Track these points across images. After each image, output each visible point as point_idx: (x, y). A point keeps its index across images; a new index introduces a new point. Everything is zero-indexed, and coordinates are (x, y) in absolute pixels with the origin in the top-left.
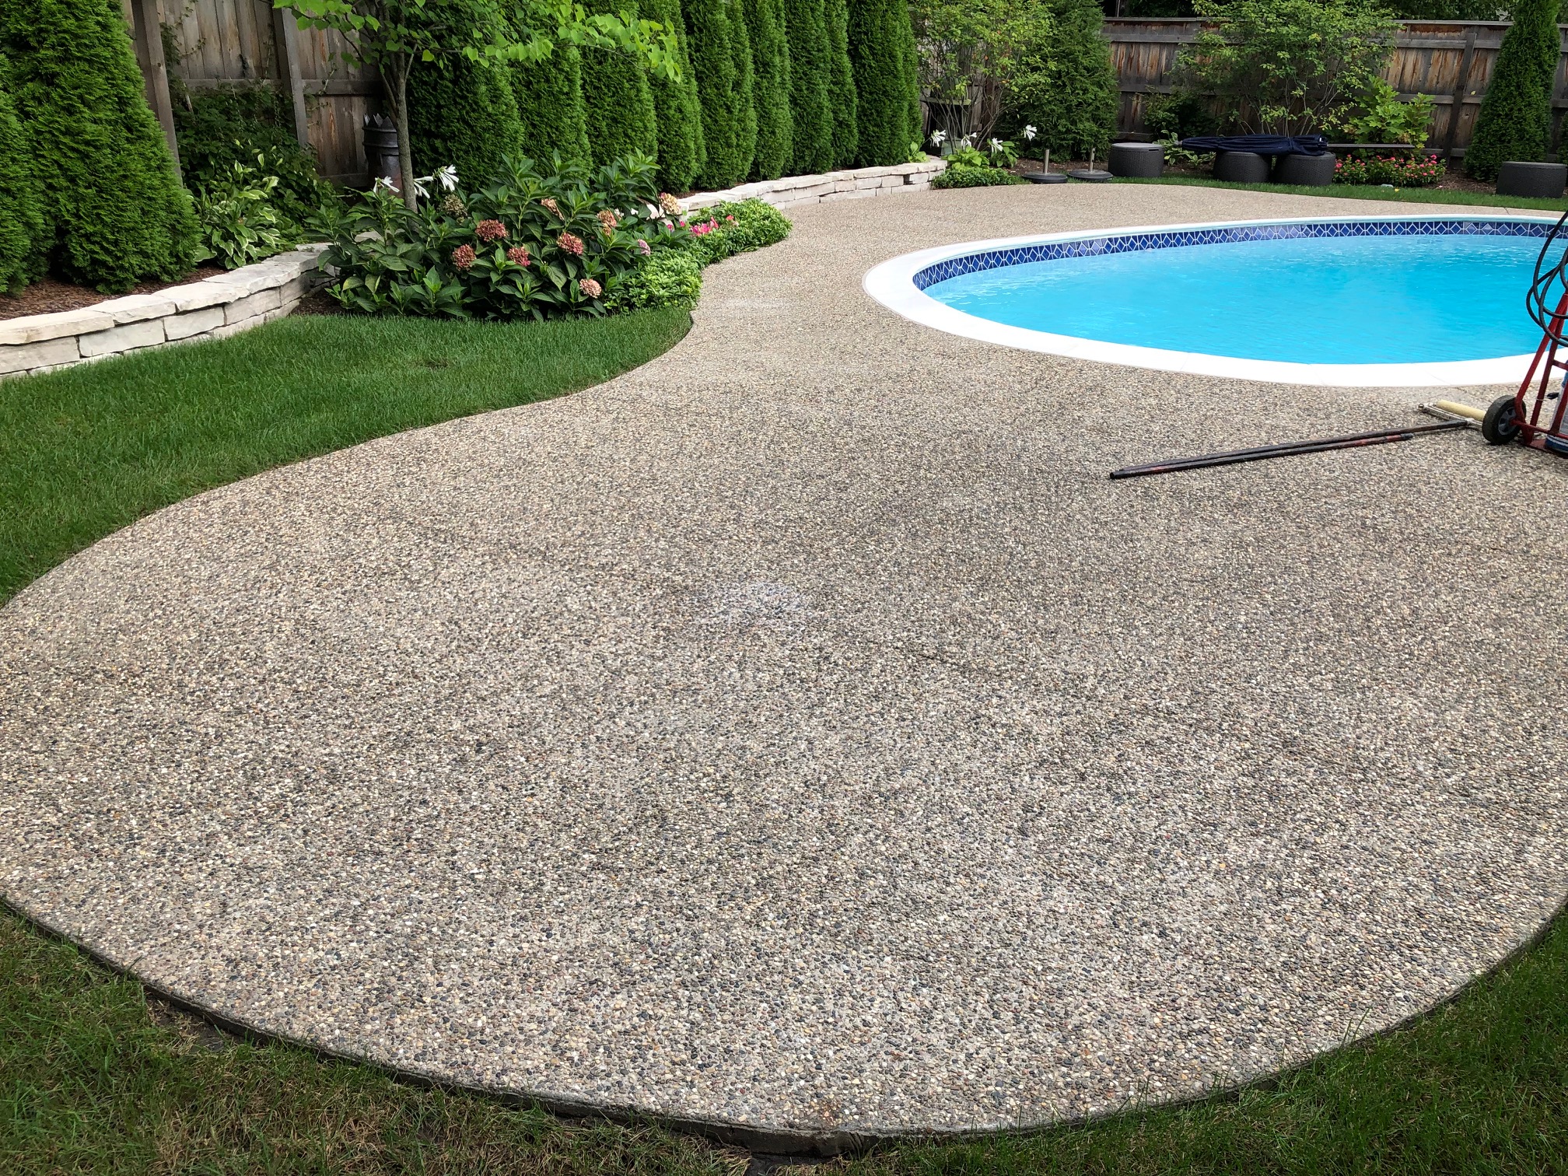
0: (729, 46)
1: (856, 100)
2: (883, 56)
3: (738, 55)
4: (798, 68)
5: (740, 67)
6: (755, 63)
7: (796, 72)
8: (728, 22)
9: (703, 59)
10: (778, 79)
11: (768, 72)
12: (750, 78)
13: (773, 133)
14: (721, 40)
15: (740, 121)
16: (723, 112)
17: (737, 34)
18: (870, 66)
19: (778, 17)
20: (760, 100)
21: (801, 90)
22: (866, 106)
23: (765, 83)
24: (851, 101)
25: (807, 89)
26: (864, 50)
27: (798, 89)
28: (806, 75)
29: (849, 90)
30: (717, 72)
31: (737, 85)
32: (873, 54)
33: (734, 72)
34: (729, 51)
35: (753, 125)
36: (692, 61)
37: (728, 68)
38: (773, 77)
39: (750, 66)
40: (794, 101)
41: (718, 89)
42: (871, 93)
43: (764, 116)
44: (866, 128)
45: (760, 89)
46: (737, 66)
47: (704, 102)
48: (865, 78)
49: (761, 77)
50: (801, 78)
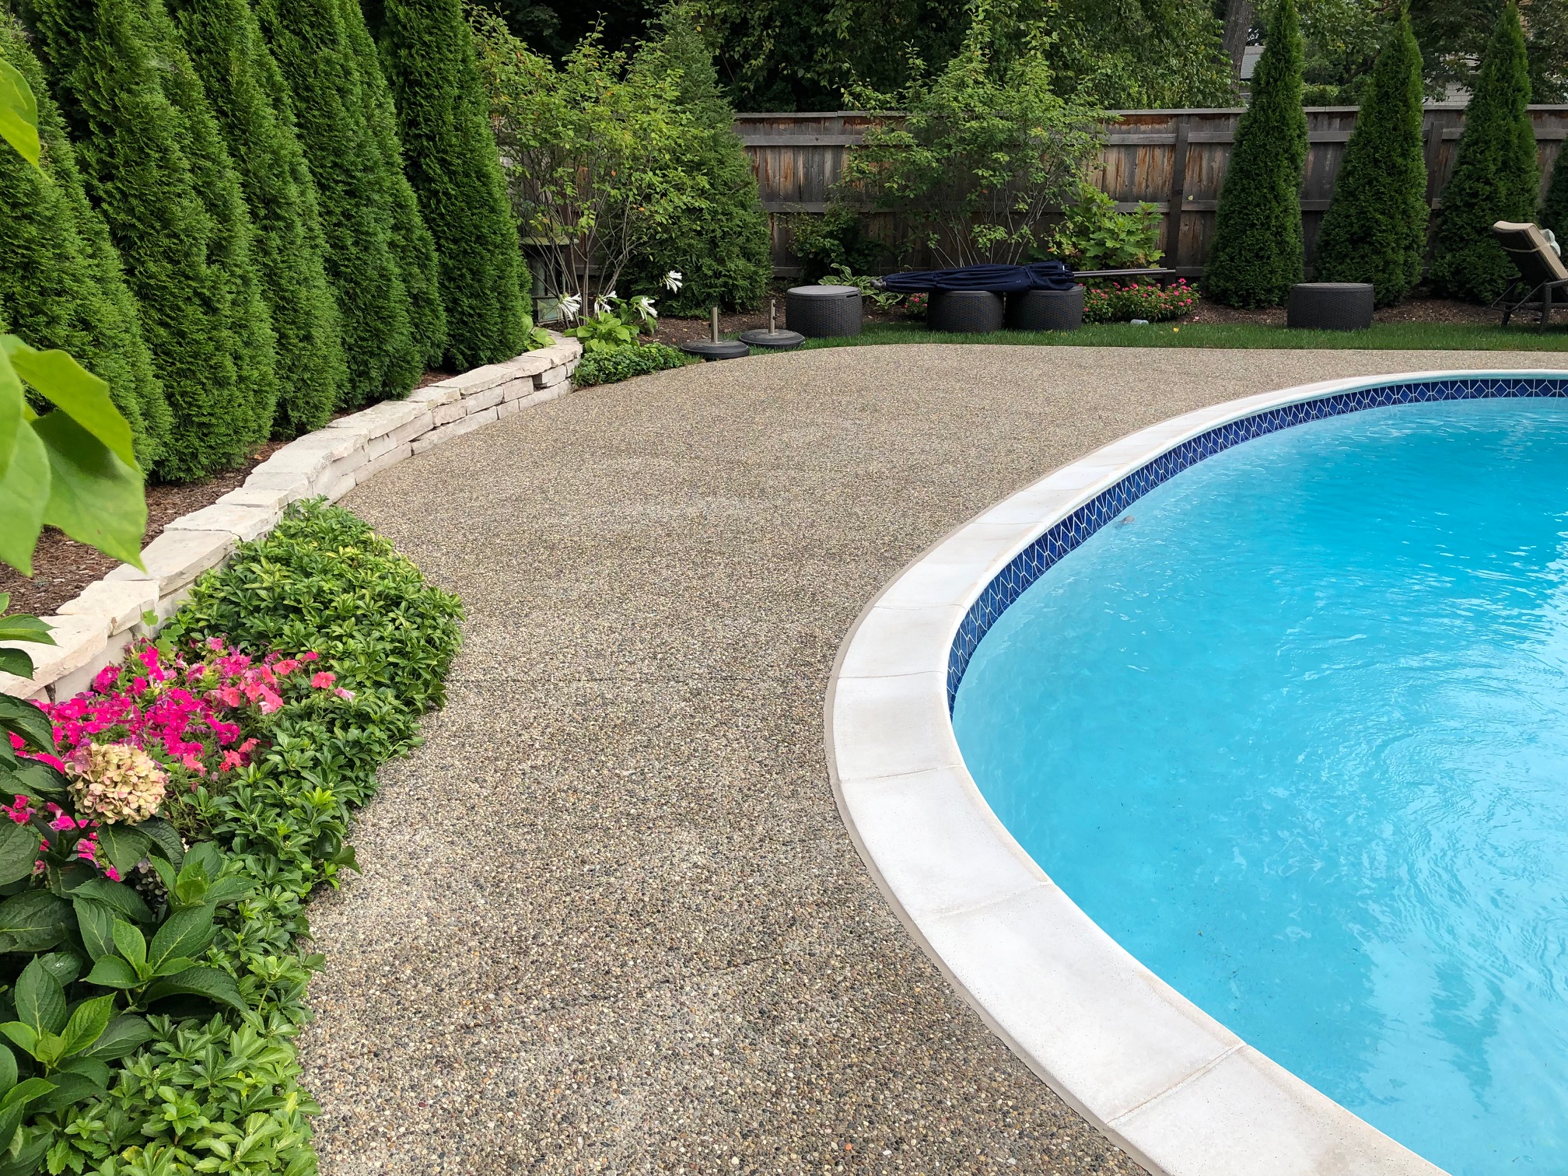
0: (186, 164)
1: (435, 255)
2: (467, 175)
3: (208, 184)
4: (331, 204)
5: (218, 208)
6: (248, 200)
7: (329, 213)
8: (173, 111)
9: (125, 196)
10: (300, 230)
11: (279, 218)
12: (245, 232)
13: (308, 338)
14: (164, 151)
15: (238, 327)
16: (194, 311)
17: (198, 137)
18: (446, 194)
19: (277, 103)
20: (271, 277)
21: (344, 248)
22: (450, 263)
23: (275, 241)
24: (428, 258)
25: (356, 244)
26: (434, 168)
27: (337, 244)
28: (349, 217)
29: (421, 239)
30: (166, 224)
31: (218, 251)
32: (452, 174)
33: (208, 223)
34: (188, 176)
35: (265, 331)
36: (96, 202)
37: (189, 212)
38: (290, 227)
39: (240, 208)
40: (333, 269)
41: (171, 261)
42: (455, 241)
43: (284, 308)
44: (455, 301)
45: (266, 253)
46: (210, 207)
47: (143, 293)
48: (442, 215)
49: (265, 228)
50: (339, 224)
